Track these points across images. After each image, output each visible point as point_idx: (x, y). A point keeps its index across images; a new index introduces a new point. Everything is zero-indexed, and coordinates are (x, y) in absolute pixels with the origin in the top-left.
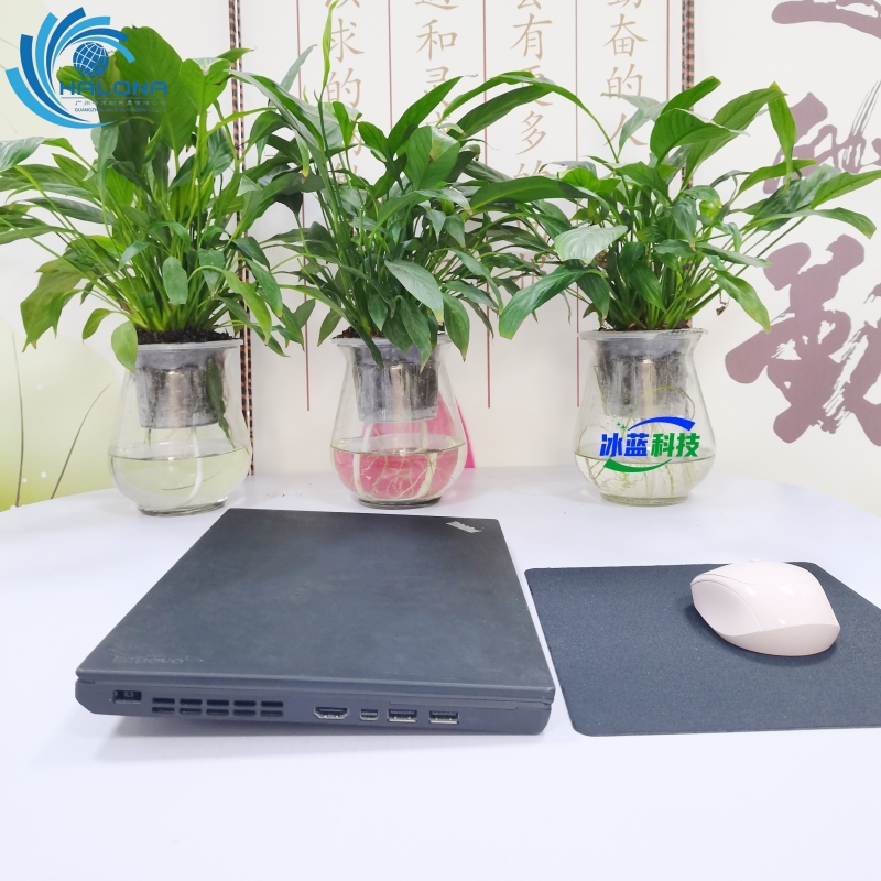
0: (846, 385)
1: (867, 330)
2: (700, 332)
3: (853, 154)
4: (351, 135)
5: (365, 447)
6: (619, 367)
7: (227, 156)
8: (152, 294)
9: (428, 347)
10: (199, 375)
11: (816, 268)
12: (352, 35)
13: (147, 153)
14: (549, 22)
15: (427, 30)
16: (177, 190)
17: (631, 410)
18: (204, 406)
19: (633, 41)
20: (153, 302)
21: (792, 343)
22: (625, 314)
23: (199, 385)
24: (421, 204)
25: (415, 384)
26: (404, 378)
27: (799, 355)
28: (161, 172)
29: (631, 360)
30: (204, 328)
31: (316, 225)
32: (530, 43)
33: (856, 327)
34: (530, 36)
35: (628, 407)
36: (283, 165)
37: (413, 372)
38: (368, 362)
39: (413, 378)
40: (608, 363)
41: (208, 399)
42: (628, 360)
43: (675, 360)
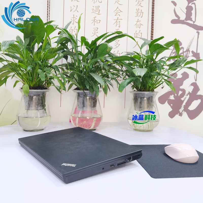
0: (184, 106)
1: (189, 93)
2: (157, 92)
3: (187, 54)
6: (139, 99)
7: (49, 46)
8: (31, 78)
9: (98, 93)
10: (41, 97)
12: (76, 19)
14: (122, 19)
15: (94, 19)
17: (142, 109)
18: (41, 105)
19: (140, 25)
21: (173, 96)
22: (141, 88)
23: (41, 100)
24: (98, 60)
25: (93, 102)
26: (90, 100)
27: (174, 98)
28: (33, 48)
29: (142, 98)
30: (42, 86)
31: (69, 63)
32: (117, 24)
33: (187, 92)
34: (117, 22)
35: (141, 109)
36: (63, 49)
37: (92, 99)
38: (82, 96)
39: (92, 100)
40: (136, 98)
41: (42, 103)
42: (141, 98)
43: (152, 99)
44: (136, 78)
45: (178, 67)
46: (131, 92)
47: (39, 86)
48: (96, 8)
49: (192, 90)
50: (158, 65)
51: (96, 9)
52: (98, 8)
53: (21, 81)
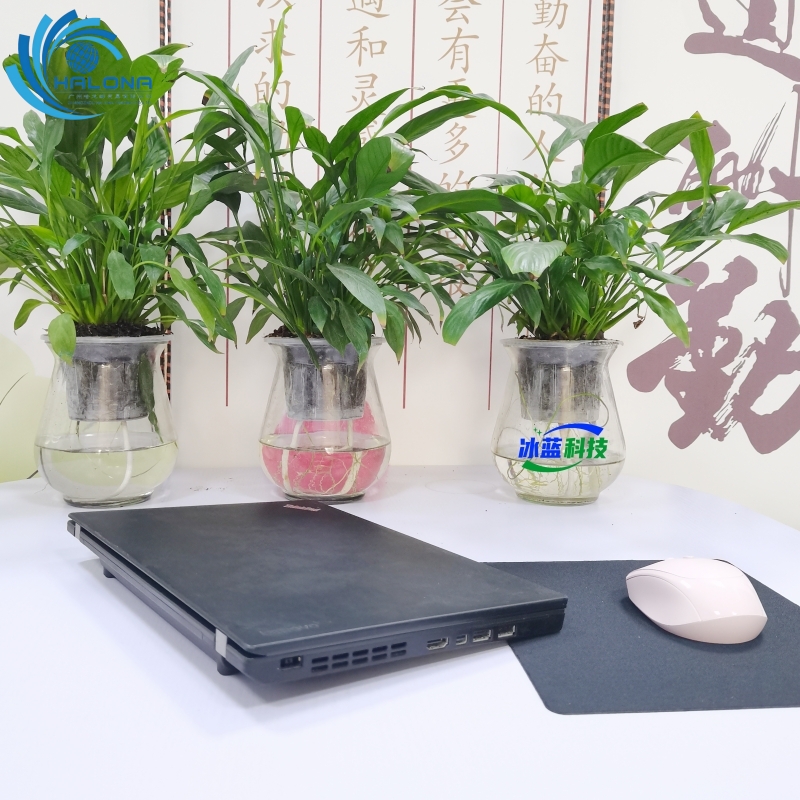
0: (735, 397)
1: (756, 345)
2: (616, 343)
3: (752, 181)
4: (298, 140)
5: (294, 443)
6: (540, 374)
7: (163, 151)
8: (88, 286)
9: (365, 349)
10: (131, 367)
11: (713, 286)
13: (86, 146)
14: (476, 37)
15: (357, 37)
16: (112, 183)
17: (550, 415)
18: (133, 401)
19: (555, 61)
20: (88, 294)
21: (688, 356)
22: (549, 324)
23: (132, 378)
24: (362, 210)
25: (346, 384)
26: (336, 379)
27: (694, 366)
28: (96, 164)
29: (552, 368)
30: (137, 322)
31: (249, 225)
32: (457, 56)
33: (747, 342)
34: (458, 49)
35: (547, 413)
36: (220, 164)
37: (344, 372)
38: (302, 361)
39: (344, 378)
40: (529, 370)
41: (139, 392)
42: (549, 368)
43: (593, 370)
44: (520, 284)
45: (703, 235)
46: (507, 343)
47: (121, 321)
49: (767, 333)
50: (613, 227)
53: (51, 303)
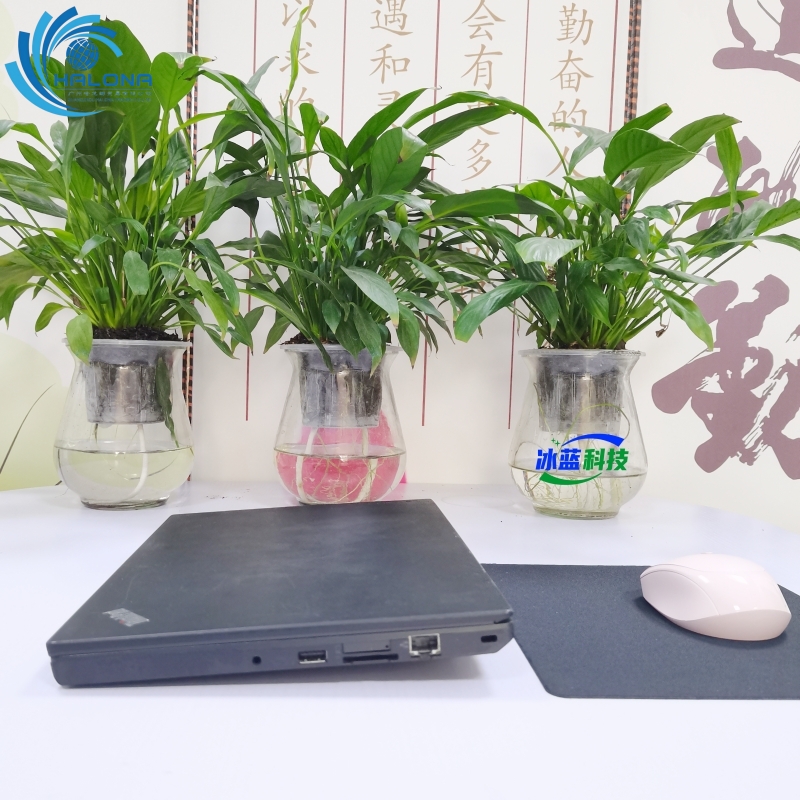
0: (765, 419)
1: (788, 367)
2: (638, 354)
3: (783, 198)
4: (314, 142)
5: (309, 450)
6: (560, 383)
7: (184, 160)
8: (107, 289)
9: (378, 352)
10: (148, 371)
11: (743, 306)
12: (307, 55)
13: (108, 150)
14: (500, 53)
15: (381, 54)
16: (134, 190)
17: (569, 426)
18: (151, 404)
19: (579, 77)
20: (107, 298)
21: (716, 377)
22: (568, 332)
23: (149, 382)
24: (377, 213)
25: (361, 391)
26: (351, 385)
27: (722, 388)
28: (120, 171)
29: (573, 378)
30: (156, 327)
31: (269, 234)
32: (480, 73)
33: (778, 363)
34: (481, 66)
35: (565, 423)
36: (239, 171)
37: (359, 378)
38: (316, 367)
39: (359, 385)
40: (549, 380)
41: (156, 396)
42: (568, 377)
43: (614, 379)
44: (537, 284)
46: (525, 354)
47: (139, 325)
48: (392, 8)
50: (634, 227)
51: (392, 13)
52: (398, 7)
53: (72, 307)
